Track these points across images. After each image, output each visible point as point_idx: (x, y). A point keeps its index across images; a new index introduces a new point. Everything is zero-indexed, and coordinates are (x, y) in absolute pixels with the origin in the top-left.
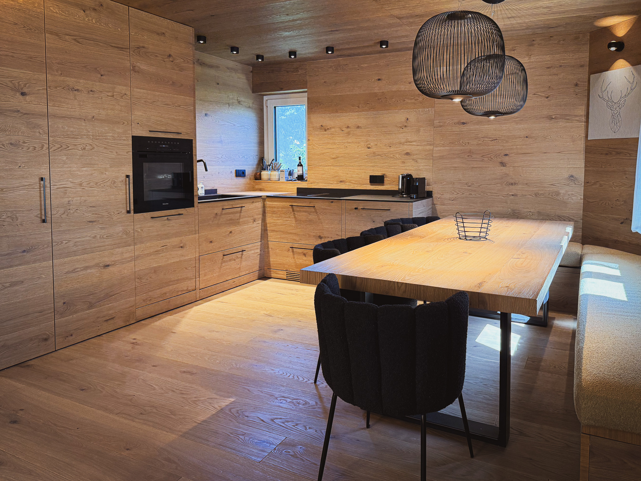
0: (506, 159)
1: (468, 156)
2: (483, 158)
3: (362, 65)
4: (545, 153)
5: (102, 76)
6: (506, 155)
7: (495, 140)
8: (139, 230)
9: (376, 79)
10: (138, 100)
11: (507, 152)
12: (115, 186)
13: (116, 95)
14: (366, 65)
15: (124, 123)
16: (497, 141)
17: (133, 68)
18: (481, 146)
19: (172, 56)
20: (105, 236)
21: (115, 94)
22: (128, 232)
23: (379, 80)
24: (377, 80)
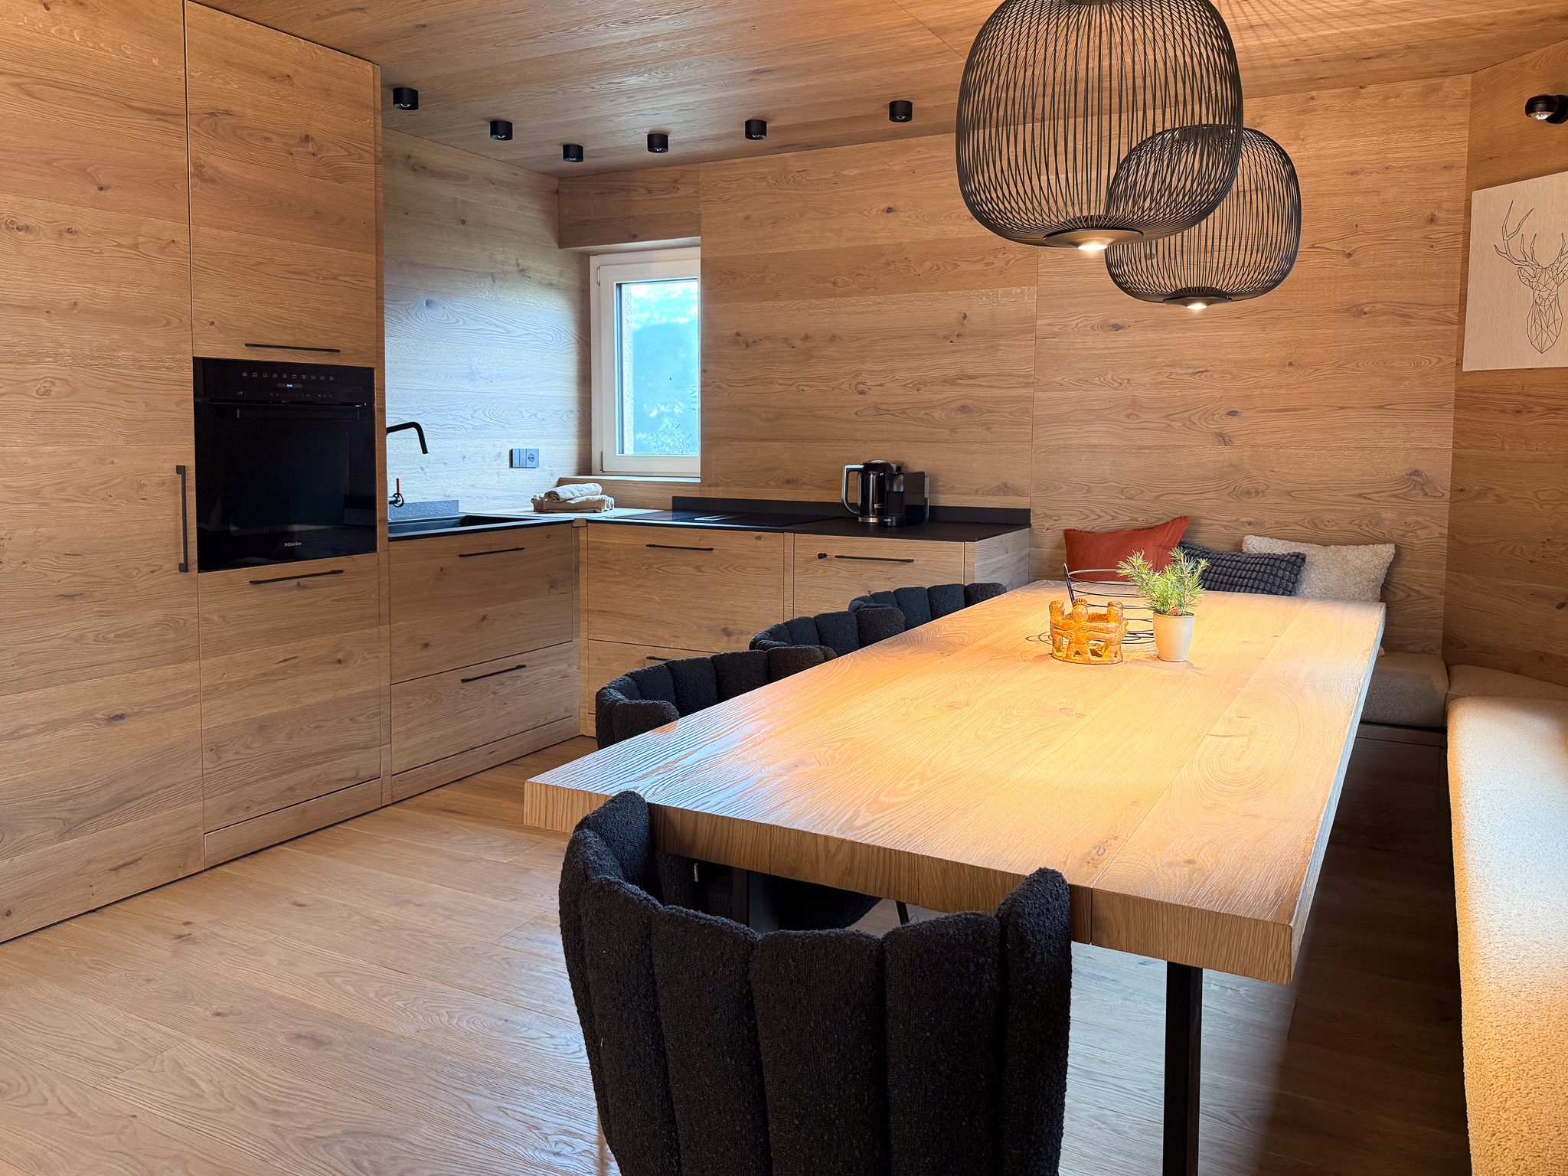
0: (1231, 425)
1: (1128, 416)
2: (1169, 422)
3: (846, 172)
4: (1341, 408)
5: (101, 189)
6: (1233, 413)
7: (1202, 372)
8: (215, 618)
9: (882, 207)
10: (211, 259)
11: (1236, 407)
12: (143, 497)
13: (143, 243)
14: (855, 172)
15: (168, 323)
16: (1208, 374)
17: (196, 169)
18: (1164, 388)
19: (312, 139)
20: (112, 635)
21: (141, 239)
22: (182, 621)
23: (889, 210)
24: (883, 211)
